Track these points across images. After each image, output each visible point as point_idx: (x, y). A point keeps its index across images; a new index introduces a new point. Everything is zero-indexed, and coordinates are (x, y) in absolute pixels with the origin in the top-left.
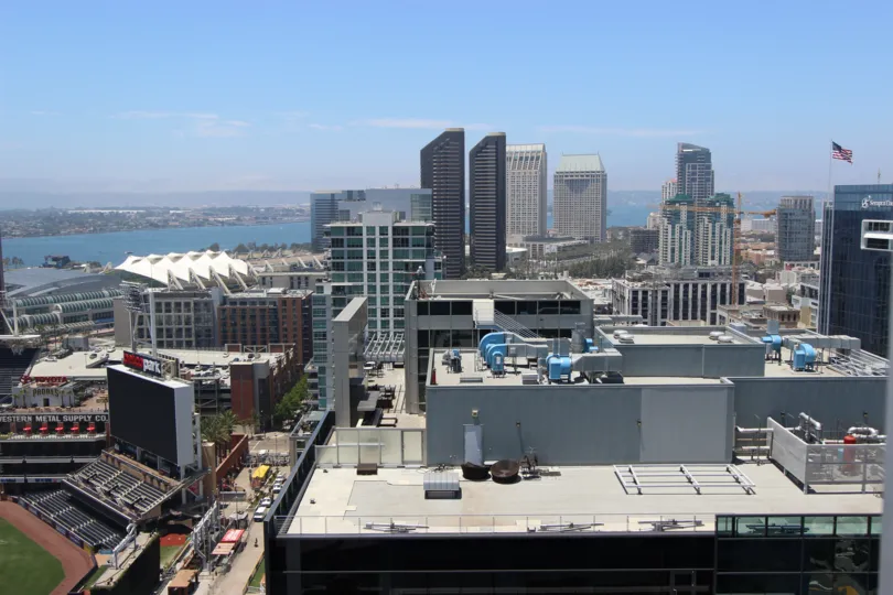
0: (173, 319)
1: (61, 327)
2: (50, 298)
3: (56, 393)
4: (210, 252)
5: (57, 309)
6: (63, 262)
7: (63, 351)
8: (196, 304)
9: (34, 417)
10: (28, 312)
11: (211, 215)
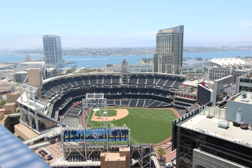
0: (219, 75)
1: (195, 74)
2: (193, 67)
3: (187, 89)
4: (235, 58)
5: (195, 70)
6: (200, 59)
7: (192, 79)
8: (225, 71)
9: (182, 93)
10: (189, 70)
11: (241, 48)
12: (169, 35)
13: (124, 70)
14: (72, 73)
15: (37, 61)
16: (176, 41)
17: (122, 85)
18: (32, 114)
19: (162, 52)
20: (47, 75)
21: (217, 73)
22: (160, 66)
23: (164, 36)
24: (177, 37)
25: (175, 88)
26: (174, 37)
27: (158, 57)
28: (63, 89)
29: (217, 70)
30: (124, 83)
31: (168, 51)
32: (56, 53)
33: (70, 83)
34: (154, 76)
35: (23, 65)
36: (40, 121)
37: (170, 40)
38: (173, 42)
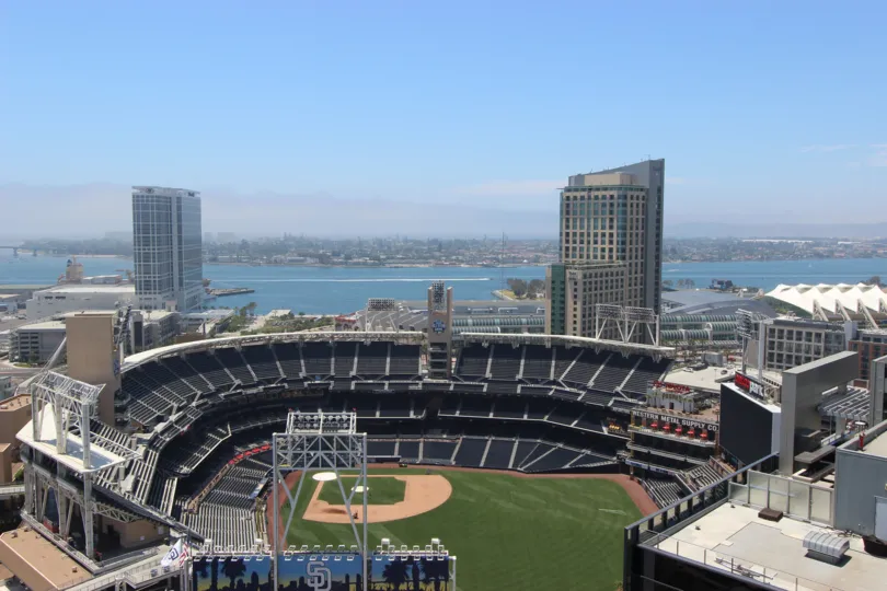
0: (803, 348)
1: (710, 343)
2: (703, 317)
3: (680, 399)
4: (861, 285)
5: (708, 326)
6: (727, 286)
7: (700, 364)
8: (827, 335)
9: (660, 416)
10: (685, 327)
11: (882, 247)
12: (608, 193)
13: (437, 323)
14: (238, 333)
15: (105, 282)
16: (635, 216)
17: (430, 380)
18: (74, 490)
19: (581, 257)
20: (142, 337)
21: (794, 341)
22: (573, 310)
23: (589, 198)
24: (641, 202)
25: (633, 396)
26: (629, 201)
27: (568, 276)
28: (199, 393)
29: (795, 329)
30: (433, 375)
31: (607, 254)
32: (180, 252)
33: (226, 370)
34: (550, 350)
35: (51, 298)
36: (100, 516)
37: (611, 213)
38: (625, 220)
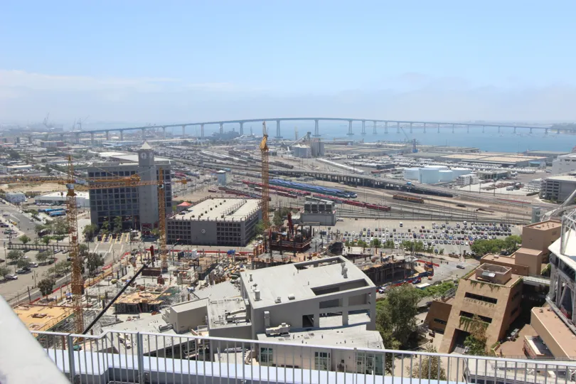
35: (569, 160)
